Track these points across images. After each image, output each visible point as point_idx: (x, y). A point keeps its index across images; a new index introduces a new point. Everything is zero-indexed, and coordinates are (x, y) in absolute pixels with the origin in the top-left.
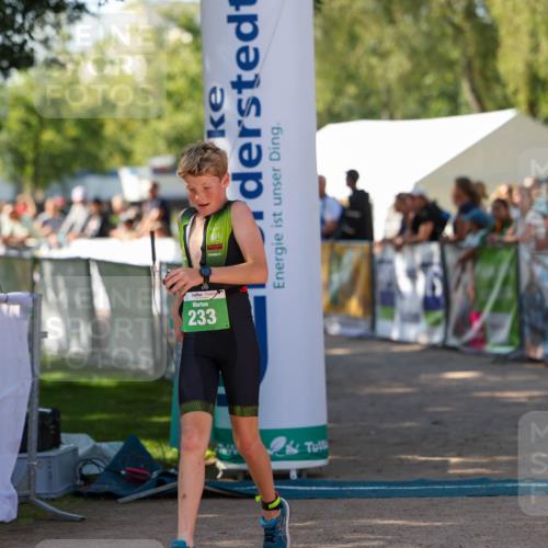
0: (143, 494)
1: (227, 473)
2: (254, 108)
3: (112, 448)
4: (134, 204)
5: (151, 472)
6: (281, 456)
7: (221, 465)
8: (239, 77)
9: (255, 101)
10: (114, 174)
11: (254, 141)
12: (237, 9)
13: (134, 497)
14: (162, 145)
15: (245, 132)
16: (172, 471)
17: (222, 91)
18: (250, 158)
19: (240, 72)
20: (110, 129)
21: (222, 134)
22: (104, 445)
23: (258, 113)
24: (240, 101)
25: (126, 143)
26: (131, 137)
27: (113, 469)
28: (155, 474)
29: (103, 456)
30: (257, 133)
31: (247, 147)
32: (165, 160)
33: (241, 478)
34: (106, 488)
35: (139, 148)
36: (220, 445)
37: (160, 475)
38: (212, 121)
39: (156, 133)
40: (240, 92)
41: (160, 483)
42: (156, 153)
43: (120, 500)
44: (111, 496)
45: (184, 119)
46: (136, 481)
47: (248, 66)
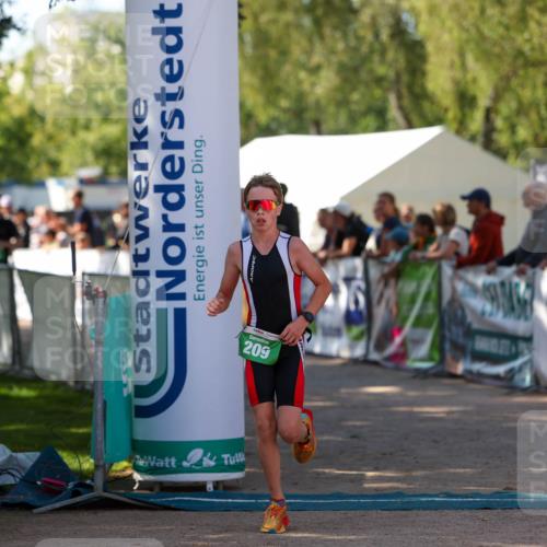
0: (58, 505)
1: (143, 485)
2: (177, 120)
3: (28, 458)
4: (59, 214)
5: (68, 482)
6: (198, 468)
7: (137, 477)
8: (163, 89)
9: (178, 113)
10: (41, 184)
11: (177, 153)
12: (162, 21)
13: (49, 507)
14: (90, 156)
15: (167, 144)
16: (88, 482)
17: (145, 102)
18: (173, 170)
19: (164, 84)
20: (37, 140)
21: (145, 146)
22: (21, 456)
23: (181, 126)
24: (163, 113)
25: (53, 154)
26: (59, 148)
27: (29, 479)
28: (71, 485)
29: (20, 467)
30: (180, 145)
31: (170, 159)
32: (92, 171)
33: (157, 489)
34: (22, 498)
35: (66, 159)
36: (138, 457)
37: (75, 486)
38: (135, 133)
39: (84, 144)
40: (163, 104)
41: (76, 493)
42: (84, 164)
43: (35, 511)
44: (27, 507)
45: (112, 131)
46: (51, 492)
47: (172, 78)
